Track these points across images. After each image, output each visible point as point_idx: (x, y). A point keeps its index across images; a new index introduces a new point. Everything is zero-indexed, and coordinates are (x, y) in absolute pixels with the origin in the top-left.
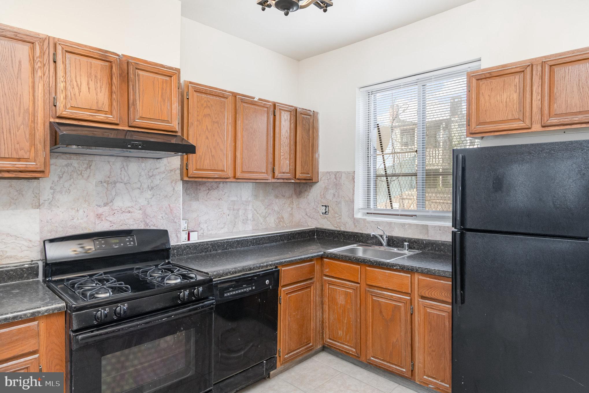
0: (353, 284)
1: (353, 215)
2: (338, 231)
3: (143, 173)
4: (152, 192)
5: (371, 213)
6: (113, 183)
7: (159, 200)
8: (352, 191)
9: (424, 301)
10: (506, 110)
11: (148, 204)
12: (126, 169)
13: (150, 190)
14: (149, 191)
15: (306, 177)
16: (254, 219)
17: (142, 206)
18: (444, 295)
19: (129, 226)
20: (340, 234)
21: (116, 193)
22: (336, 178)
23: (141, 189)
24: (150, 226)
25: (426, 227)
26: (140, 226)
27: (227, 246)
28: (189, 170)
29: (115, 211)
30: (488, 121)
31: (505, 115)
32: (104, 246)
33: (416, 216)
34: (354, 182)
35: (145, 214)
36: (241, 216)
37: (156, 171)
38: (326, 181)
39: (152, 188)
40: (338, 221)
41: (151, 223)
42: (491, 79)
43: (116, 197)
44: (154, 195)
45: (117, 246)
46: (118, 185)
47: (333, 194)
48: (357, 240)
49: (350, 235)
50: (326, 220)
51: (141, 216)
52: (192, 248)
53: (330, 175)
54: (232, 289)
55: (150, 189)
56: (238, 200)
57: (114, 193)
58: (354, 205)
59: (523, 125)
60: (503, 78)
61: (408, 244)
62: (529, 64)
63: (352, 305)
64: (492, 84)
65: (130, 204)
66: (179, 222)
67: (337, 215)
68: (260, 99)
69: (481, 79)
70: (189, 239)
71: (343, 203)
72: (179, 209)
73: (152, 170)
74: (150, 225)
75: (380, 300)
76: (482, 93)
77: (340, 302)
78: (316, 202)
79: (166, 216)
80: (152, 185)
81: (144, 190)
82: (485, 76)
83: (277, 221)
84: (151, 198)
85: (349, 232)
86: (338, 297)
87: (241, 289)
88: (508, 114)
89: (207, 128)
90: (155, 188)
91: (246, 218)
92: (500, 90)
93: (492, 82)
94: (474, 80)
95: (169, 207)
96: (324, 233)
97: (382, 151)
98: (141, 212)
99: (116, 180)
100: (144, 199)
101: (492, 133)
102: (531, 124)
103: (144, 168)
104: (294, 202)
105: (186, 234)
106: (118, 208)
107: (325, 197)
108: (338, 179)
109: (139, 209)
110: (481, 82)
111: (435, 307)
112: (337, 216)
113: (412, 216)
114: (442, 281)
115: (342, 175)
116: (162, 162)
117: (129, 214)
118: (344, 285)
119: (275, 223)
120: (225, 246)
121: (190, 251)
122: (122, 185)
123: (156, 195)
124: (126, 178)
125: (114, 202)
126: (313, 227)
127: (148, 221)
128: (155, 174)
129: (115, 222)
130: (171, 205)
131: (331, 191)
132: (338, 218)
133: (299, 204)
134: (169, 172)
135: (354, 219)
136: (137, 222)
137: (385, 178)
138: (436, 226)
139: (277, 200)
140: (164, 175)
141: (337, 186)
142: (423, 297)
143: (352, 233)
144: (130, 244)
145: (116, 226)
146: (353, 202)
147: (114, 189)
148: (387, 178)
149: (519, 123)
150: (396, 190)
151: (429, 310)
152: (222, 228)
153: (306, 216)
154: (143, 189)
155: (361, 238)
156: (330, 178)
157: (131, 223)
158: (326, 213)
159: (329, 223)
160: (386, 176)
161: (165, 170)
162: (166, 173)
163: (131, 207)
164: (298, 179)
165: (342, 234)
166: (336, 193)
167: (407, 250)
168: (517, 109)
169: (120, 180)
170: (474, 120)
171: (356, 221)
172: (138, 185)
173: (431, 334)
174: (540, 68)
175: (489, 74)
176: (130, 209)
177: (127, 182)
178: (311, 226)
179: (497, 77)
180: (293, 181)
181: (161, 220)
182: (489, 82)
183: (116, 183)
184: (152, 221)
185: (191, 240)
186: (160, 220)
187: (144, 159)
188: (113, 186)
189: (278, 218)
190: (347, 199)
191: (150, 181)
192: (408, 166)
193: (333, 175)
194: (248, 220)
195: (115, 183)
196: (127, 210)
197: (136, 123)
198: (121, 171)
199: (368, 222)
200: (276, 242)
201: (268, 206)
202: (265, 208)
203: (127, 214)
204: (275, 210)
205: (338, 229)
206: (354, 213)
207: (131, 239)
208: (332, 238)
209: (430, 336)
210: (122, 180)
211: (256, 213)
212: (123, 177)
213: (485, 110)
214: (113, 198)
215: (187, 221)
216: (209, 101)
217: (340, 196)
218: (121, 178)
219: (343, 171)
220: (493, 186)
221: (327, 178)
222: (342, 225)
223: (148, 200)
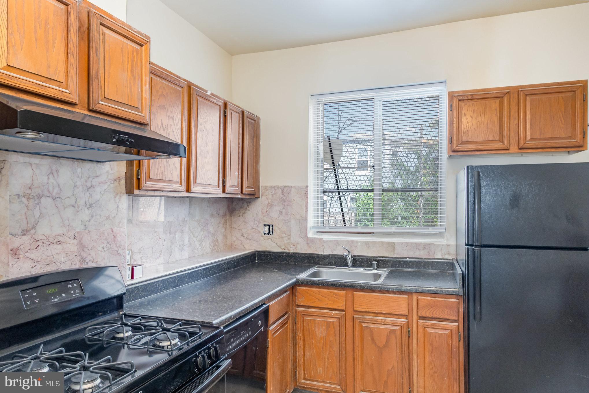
0: (337, 312)
1: (307, 234)
2: (286, 253)
3: (78, 183)
4: (90, 211)
5: (326, 232)
6: (36, 198)
7: (100, 223)
8: (304, 207)
9: (425, 321)
10: (487, 132)
11: (86, 230)
12: (55, 174)
13: (88, 209)
14: (86, 210)
15: (251, 192)
16: (190, 244)
17: (78, 233)
18: (446, 313)
19: (58, 264)
20: (290, 257)
21: (41, 213)
22: (283, 194)
23: (76, 206)
24: (87, 263)
25: (392, 245)
26: (75, 263)
27: (178, 282)
28: (141, 179)
29: (38, 243)
30: (470, 140)
31: (486, 136)
32: (37, 300)
33: (373, 233)
34: (307, 198)
35: (81, 244)
36: (178, 240)
37: (96, 180)
38: (270, 197)
39: (91, 205)
40: (287, 242)
41: (89, 257)
42: (473, 101)
43: (40, 220)
44: (92, 216)
45: (57, 298)
46: (43, 200)
47: (280, 211)
48: (312, 261)
49: (303, 257)
50: (270, 241)
51: (76, 248)
52: (141, 288)
53: (275, 190)
54: (233, 339)
55: (88, 206)
56: (175, 219)
57: (37, 214)
58: (307, 223)
59: (501, 146)
60: (485, 101)
61: (377, 263)
62: (508, 91)
63: (336, 336)
64: (474, 105)
65: (60, 231)
66: (124, 254)
67: (284, 235)
68: (212, 94)
69: (463, 100)
70: (132, 277)
71: (293, 222)
72: (124, 235)
73: (90, 179)
74: (87, 260)
75: (372, 326)
76: (465, 113)
77: (320, 335)
78: (255, 221)
79: (109, 246)
80: (90, 201)
81: (80, 208)
82: (467, 97)
83: (212, 245)
84: (89, 221)
85: (302, 254)
86: (317, 329)
87: (240, 337)
88: (489, 135)
89: (162, 124)
90: (94, 205)
91: (183, 243)
92: (482, 112)
93: (474, 104)
94: (455, 101)
95: (111, 232)
96: (268, 256)
97: (334, 165)
98: (75, 241)
99: (41, 193)
100: (81, 222)
101: (473, 152)
102: (510, 146)
103: (80, 175)
104: (227, 221)
105: (129, 270)
106: (44, 238)
107: (268, 215)
108: (286, 195)
109: (73, 237)
110: (462, 104)
111: (436, 326)
112: (286, 236)
113: (370, 233)
114: (444, 299)
115: (291, 190)
116: (103, 167)
117: (60, 246)
118: (325, 314)
119: (211, 247)
120: (176, 281)
121: (138, 293)
122: (50, 200)
123: (95, 216)
124: (56, 190)
125: (37, 227)
126: (252, 250)
127: (85, 255)
128: (94, 184)
129: (39, 259)
130: (114, 230)
131: (278, 208)
132: (286, 238)
133: (232, 224)
134: (112, 182)
135: (308, 239)
136: (71, 257)
137: (337, 194)
138: (403, 243)
139: (212, 220)
140: (105, 187)
141: (285, 202)
142: (422, 318)
143: (305, 254)
144: (75, 293)
145: (40, 266)
146: (306, 219)
147: (38, 207)
148: (339, 194)
149: (498, 144)
150: (335, 206)
151: (429, 330)
152: (158, 258)
153: (242, 238)
154: (78, 207)
155: (317, 260)
156: (275, 194)
157: (62, 260)
158: (269, 233)
159: (274, 244)
160: (339, 192)
161: (107, 179)
162: (109, 183)
163: (62, 235)
164: (244, 194)
165: (292, 256)
166: (283, 211)
167: (376, 269)
168: (497, 132)
169: (46, 193)
170: (455, 138)
171: (310, 242)
172: (72, 202)
173: (433, 355)
174: (516, 95)
175: (471, 96)
176: (60, 238)
177: (57, 196)
178: (249, 249)
179: (478, 100)
180: (239, 196)
181: (102, 253)
182: (471, 103)
183: (41, 198)
184: (90, 254)
185: (135, 277)
186: (100, 252)
187: (80, 161)
188: (36, 202)
189: (213, 241)
190: (298, 217)
191: (88, 194)
192: (357, 182)
193: (279, 189)
194: (184, 246)
195: (39, 197)
196: (56, 240)
197: (101, 107)
198: (49, 178)
199: (326, 242)
200: (224, 271)
201: (204, 226)
202: (201, 230)
203: (56, 246)
204: (210, 232)
205: (287, 251)
206: (307, 232)
207: (75, 285)
208: (279, 262)
209: (431, 357)
210: (49, 192)
211: (192, 236)
212: (51, 188)
213: (468, 130)
214: (37, 222)
215: (130, 251)
216: (164, 88)
217: (289, 214)
218: (48, 190)
219: (293, 185)
220: (510, 203)
221: (271, 193)
222: (292, 246)
223: (85, 224)
